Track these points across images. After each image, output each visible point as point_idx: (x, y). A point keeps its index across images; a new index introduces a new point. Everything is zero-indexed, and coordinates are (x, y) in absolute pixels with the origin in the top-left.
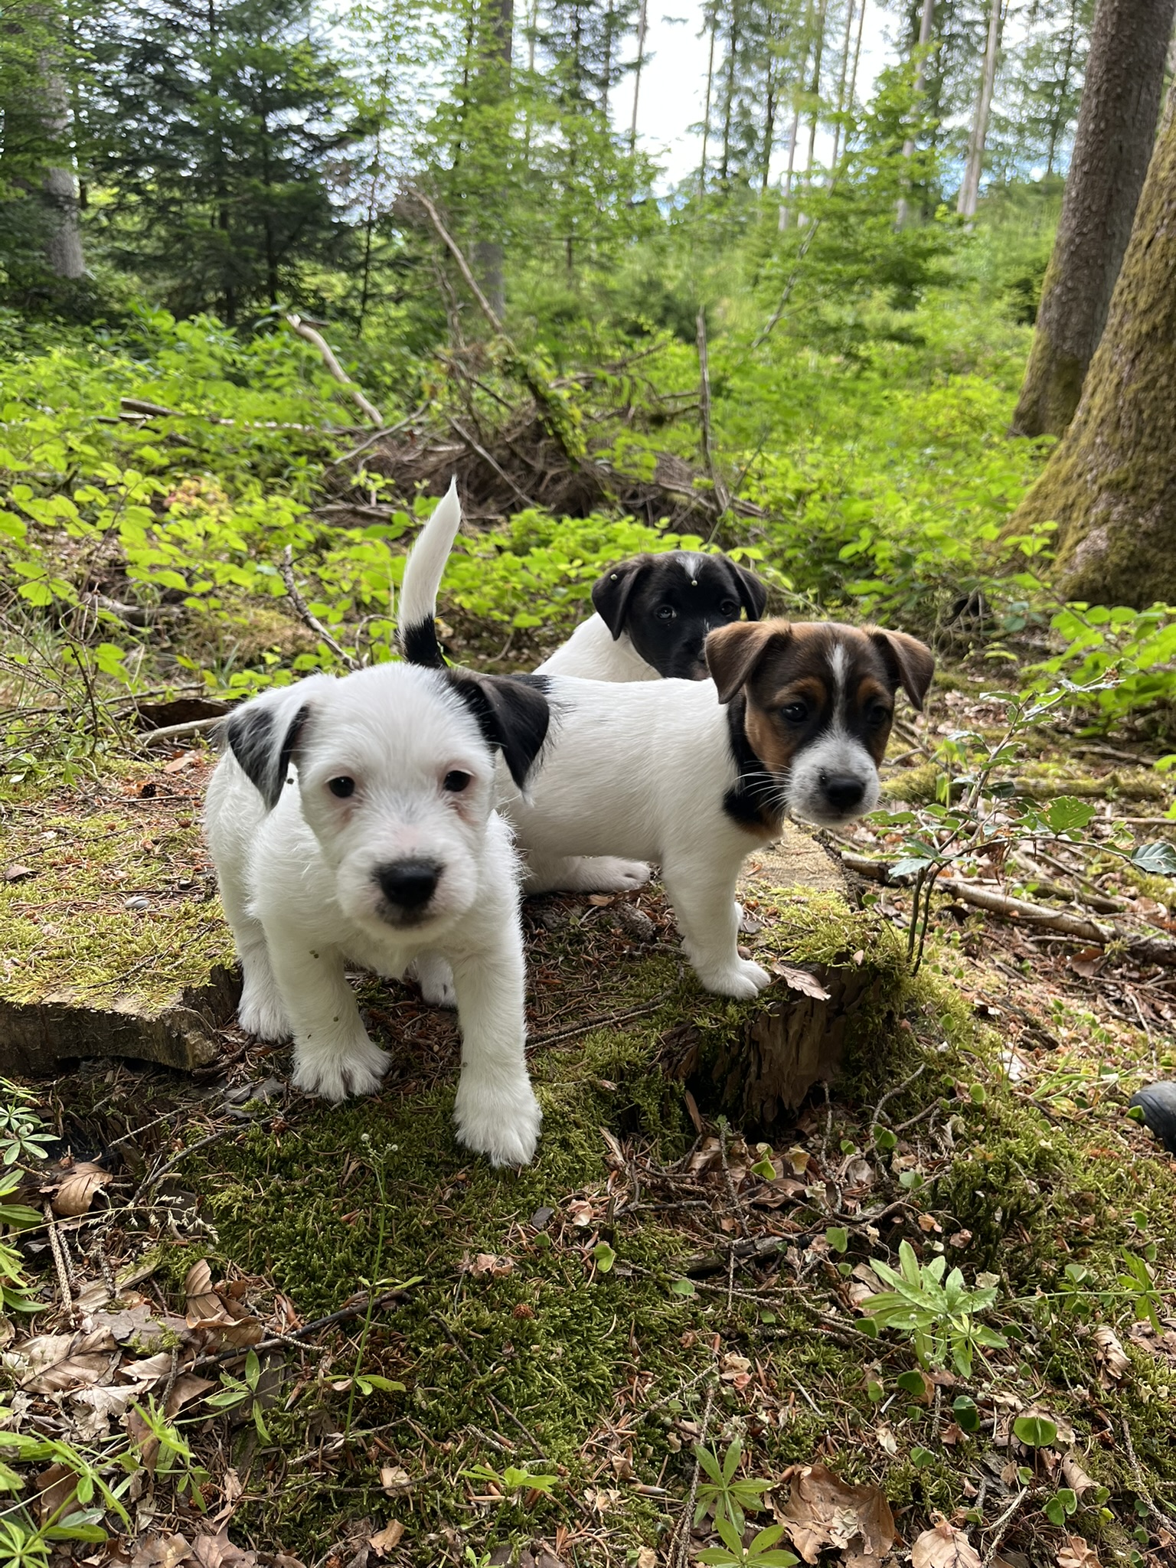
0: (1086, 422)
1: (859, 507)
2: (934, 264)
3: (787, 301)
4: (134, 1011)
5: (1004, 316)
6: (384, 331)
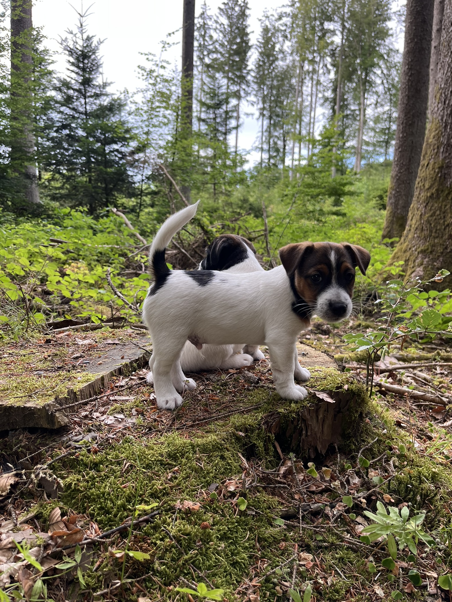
0: (410, 230)
2: (347, 188)
4: (32, 406)
5: (374, 208)
6: (147, 216)
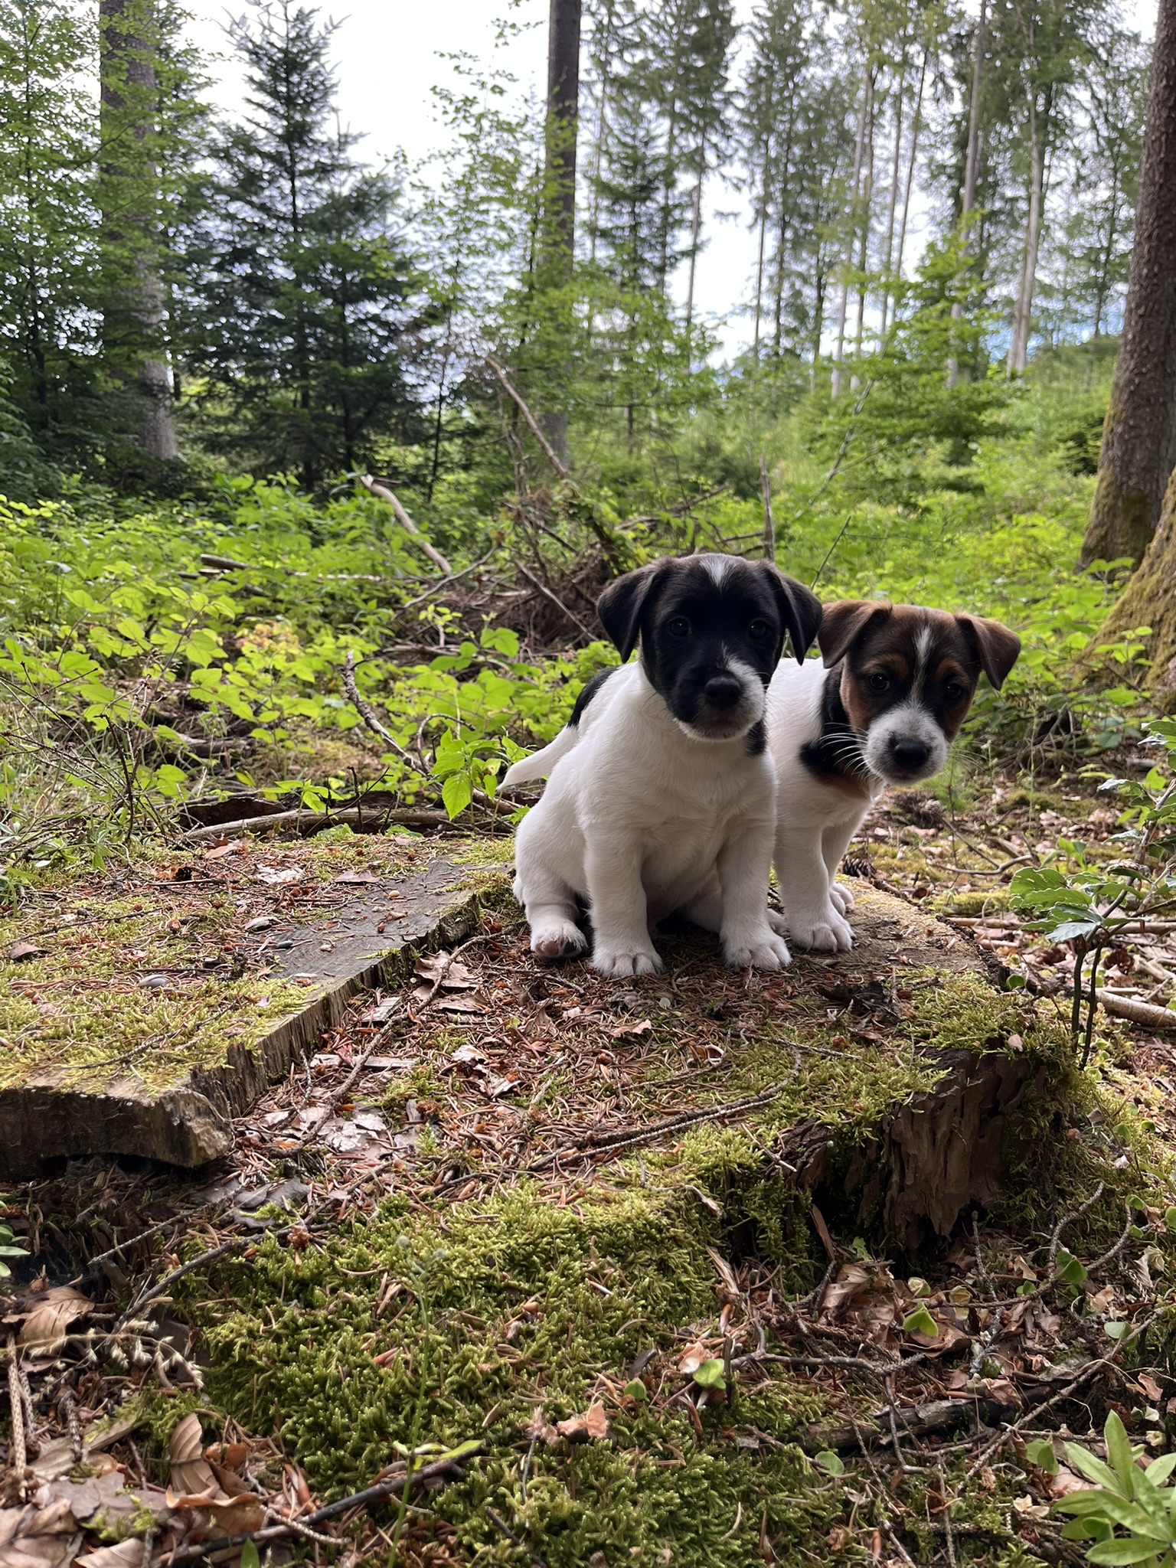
0: (1168, 538)
2: (988, 417)
3: (844, 455)
4: (129, 1095)
5: (1060, 468)
6: (453, 495)
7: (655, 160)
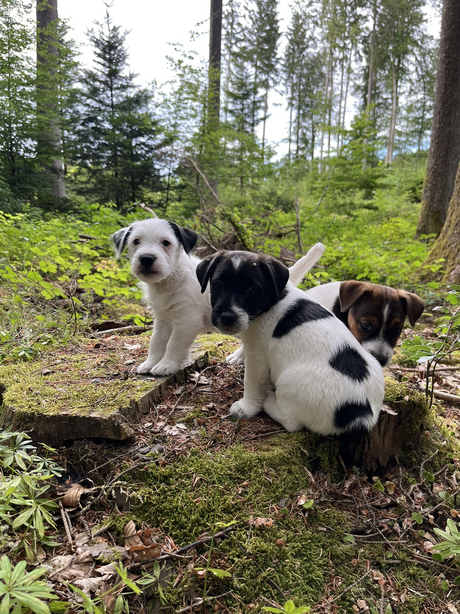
0: (449, 226)
1: (361, 262)
2: (379, 181)
3: (324, 196)
4: (98, 416)
5: (406, 200)
6: (174, 211)
7: (250, 84)
